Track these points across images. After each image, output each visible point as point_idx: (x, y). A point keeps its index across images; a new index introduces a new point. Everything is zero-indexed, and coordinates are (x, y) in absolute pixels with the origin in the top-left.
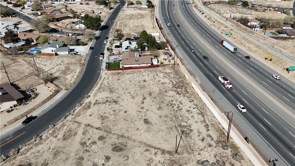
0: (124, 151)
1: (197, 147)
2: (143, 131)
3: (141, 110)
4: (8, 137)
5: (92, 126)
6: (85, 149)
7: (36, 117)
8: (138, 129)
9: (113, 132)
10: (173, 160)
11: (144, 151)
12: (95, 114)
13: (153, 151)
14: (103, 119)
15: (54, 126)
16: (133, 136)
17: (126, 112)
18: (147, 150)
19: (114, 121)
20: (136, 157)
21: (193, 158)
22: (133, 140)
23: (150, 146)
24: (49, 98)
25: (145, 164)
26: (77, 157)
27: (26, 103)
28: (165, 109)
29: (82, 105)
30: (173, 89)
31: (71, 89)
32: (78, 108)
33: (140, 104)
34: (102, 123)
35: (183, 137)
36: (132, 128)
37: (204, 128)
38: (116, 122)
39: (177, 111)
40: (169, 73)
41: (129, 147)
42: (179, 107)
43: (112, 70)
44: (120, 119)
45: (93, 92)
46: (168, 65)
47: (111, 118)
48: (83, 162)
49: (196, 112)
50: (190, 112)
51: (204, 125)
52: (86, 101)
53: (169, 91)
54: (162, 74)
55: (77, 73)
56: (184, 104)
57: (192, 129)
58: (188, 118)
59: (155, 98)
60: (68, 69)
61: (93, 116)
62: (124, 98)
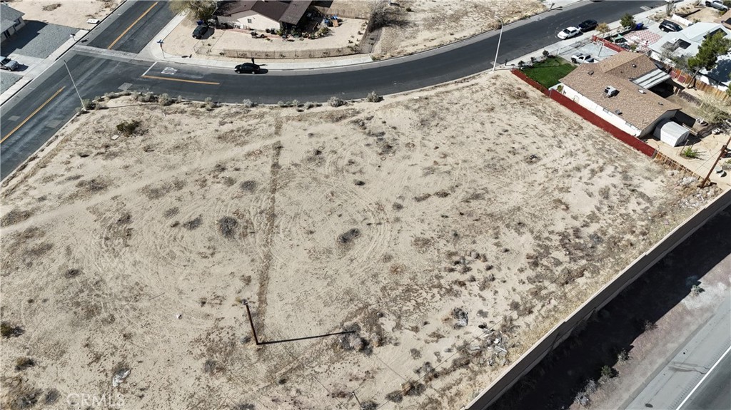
0: (226, 240)
1: (302, 388)
2: (309, 245)
3: (389, 208)
5: (278, 154)
8: (311, 232)
9: (277, 195)
10: (233, 345)
11: (243, 276)
12: (322, 140)
13: (251, 293)
14: (310, 159)
15: (253, 106)
16: (281, 235)
17: (361, 184)
18: (248, 280)
19: (315, 179)
20: (217, 270)
21: (255, 389)
22: (269, 241)
23: (264, 280)
24: (327, 54)
25: (204, 294)
26: (182, 178)
27: (291, 38)
28: (428, 255)
29: (340, 105)
30: (547, 238)
31: (383, 63)
32: (327, 107)
33: (410, 195)
34: (296, 165)
35: (329, 340)
36: (310, 221)
37: (397, 384)
38: (314, 184)
39: (440, 286)
40: (642, 195)
41: (243, 243)
42: (462, 284)
43: (522, 79)
44: (329, 185)
45: (401, 97)
46: (682, 172)
47: (320, 170)
48: (172, 193)
49: (468, 337)
50: (455, 321)
51: (415, 377)
52: (357, 106)
53: (532, 232)
54: (617, 180)
55: (452, 38)
56: (488, 294)
57: (376, 350)
58: (420, 326)
59: (462, 214)
60: (456, 18)
61: (314, 139)
62: (417, 156)
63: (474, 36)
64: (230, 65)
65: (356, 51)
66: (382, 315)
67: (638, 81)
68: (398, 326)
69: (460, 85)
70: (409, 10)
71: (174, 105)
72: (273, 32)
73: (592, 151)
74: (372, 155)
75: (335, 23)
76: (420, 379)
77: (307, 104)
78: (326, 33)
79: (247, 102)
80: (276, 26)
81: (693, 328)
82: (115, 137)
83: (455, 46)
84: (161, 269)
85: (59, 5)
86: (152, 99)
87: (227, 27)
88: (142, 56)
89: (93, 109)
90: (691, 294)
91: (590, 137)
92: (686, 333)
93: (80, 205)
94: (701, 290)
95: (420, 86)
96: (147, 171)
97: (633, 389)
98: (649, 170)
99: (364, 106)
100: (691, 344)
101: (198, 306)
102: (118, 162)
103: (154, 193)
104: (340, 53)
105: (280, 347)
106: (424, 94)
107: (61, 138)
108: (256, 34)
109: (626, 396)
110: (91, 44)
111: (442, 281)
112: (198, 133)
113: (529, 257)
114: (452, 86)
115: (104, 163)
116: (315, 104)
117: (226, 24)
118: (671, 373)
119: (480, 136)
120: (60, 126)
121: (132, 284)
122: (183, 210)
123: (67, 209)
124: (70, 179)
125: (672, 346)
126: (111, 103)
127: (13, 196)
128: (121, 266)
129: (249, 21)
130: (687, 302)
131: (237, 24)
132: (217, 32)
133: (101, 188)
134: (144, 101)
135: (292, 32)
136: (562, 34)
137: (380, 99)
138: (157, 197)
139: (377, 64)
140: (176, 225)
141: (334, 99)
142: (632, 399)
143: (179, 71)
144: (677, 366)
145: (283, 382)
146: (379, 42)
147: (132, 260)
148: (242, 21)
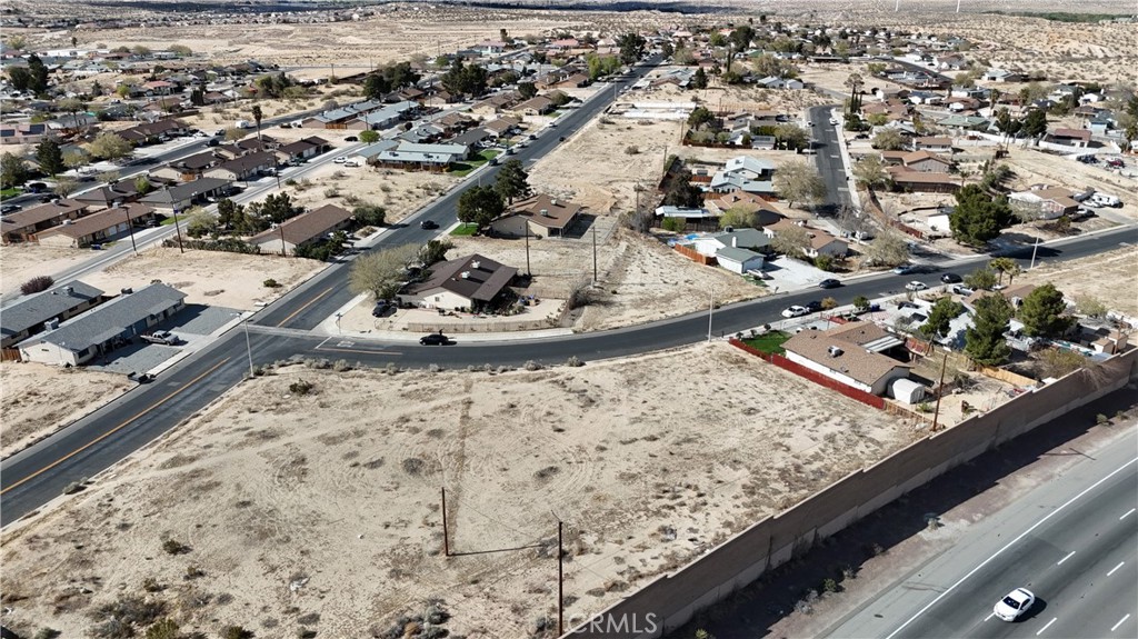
0: (411, 477)
1: (496, 586)
2: (503, 480)
3: (591, 450)
4: (378, 346)
5: (468, 408)
6: (390, 427)
7: (455, 343)
8: (505, 470)
9: (467, 440)
10: (421, 557)
12: (516, 396)
13: (438, 518)
14: (503, 412)
15: (440, 371)
16: (472, 472)
17: (560, 430)
19: (509, 427)
20: (401, 500)
21: (445, 587)
22: (458, 477)
24: (522, 328)
25: (387, 519)
26: (362, 428)
27: (483, 315)
28: (634, 486)
29: (537, 369)
30: (765, 473)
31: (584, 336)
32: (522, 371)
33: (615, 439)
34: (488, 416)
35: (526, 551)
36: (504, 461)
37: (600, 584)
38: (508, 431)
39: (647, 510)
40: (872, 440)
41: (431, 479)
42: (672, 508)
43: (741, 348)
44: (525, 432)
45: (605, 363)
46: (914, 419)
47: (516, 420)
48: (350, 440)
49: (675, 549)
50: (663, 536)
51: (619, 578)
52: (555, 370)
53: (749, 468)
54: (845, 427)
55: (663, 316)
56: (699, 516)
57: (575, 558)
58: (624, 540)
59: (671, 454)
60: (667, 299)
61: (507, 396)
62: (624, 408)
63: (687, 314)
64: (415, 338)
65: (554, 324)
66: (582, 532)
67: (867, 345)
68: (601, 540)
69: (672, 354)
70: (615, 292)
71: (351, 372)
72: (463, 310)
73: (817, 404)
74: (573, 408)
75: (532, 302)
76: (625, 579)
77: (501, 367)
78: (522, 310)
79: (435, 367)
80: (467, 303)
81: (930, 555)
82: (287, 396)
83: (666, 322)
84: (339, 500)
85: (222, 291)
86: (327, 366)
87: (411, 306)
88: (315, 332)
89: (261, 375)
90: (929, 528)
91: (816, 394)
92: (922, 559)
93: (250, 451)
94: (940, 525)
95: (627, 354)
96: (322, 423)
97: (861, 602)
98: (879, 420)
99: (563, 370)
100: (928, 568)
101: (382, 529)
102: (290, 416)
103: (331, 441)
104: (537, 326)
105: (472, 558)
106: (633, 360)
107: (226, 399)
108: (443, 311)
109: (853, 607)
110: (258, 323)
111: (649, 506)
112: (379, 392)
113: (744, 486)
114: (662, 354)
115: (276, 417)
116: (509, 367)
117: (410, 304)
118: (904, 591)
119: (692, 393)
120: (225, 390)
121: (308, 512)
122: (363, 453)
123: (237, 454)
124: (238, 430)
125: (905, 569)
126: (281, 371)
127: (175, 446)
128: (296, 498)
129: (437, 299)
130: (924, 534)
131: (423, 303)
132: (400, 311)
133: (272, 437)
134: (318, 367)
135: (484, 309)
136: (787, 313)
137: (582, 364)
138: (335, 443)
139: (578, 336)
140: (356, 465)
141: (530, 364)
142: (861, 609)
143: (356, 344)
144: (910, 586)
145: (475, 582)
146: (581, 318)
147: (308, 493)
148: (429, 300)
